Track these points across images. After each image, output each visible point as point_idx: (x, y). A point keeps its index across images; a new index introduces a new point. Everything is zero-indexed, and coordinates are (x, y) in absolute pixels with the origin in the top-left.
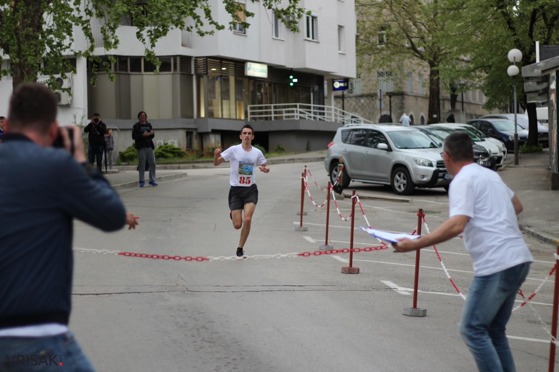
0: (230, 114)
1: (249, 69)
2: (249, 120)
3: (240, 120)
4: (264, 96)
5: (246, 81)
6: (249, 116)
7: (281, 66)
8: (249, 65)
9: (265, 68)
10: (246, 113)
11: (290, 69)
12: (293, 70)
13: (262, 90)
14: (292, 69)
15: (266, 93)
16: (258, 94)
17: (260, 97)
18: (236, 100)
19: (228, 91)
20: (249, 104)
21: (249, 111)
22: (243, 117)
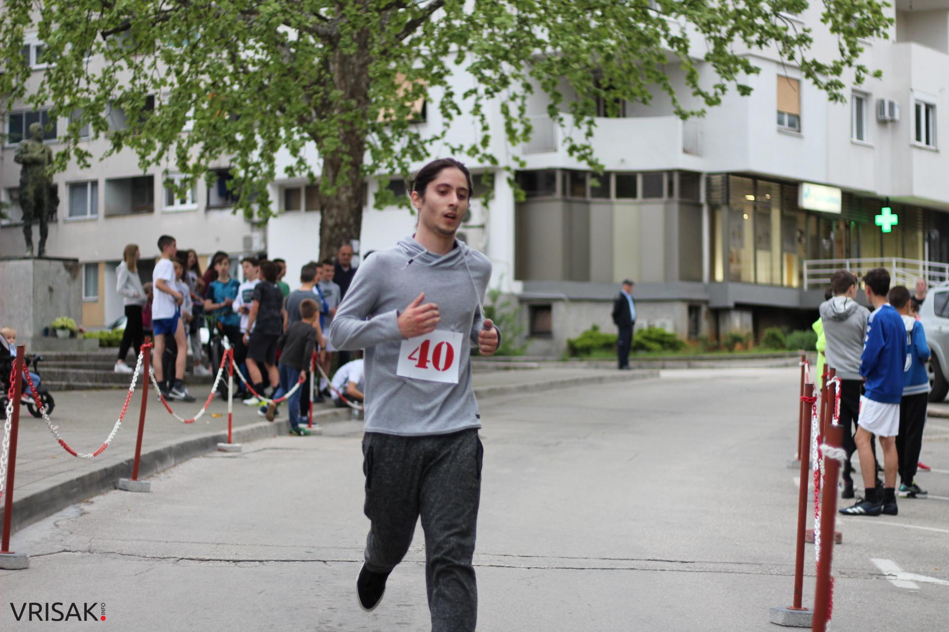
0: (772, 278)
1: (806, 196)
2: (806, 287)
3: (790, 287)
4: (835, 245)
5: (801, 218)
6: (806, 281)
7: (868, 192)
8: (806, 189)
9: (837, 195)
10: (801, 276)
11: (885, 199)
12: (891, 199)
13: (832, 236)
14: (887, 199)
15: (839, 242)
16: (824, 241)
17: (827, 247)
18: (783, 251)
19: (768, 235)
20: (807, 259)
21: (806, 272)
22: (795, 283)
